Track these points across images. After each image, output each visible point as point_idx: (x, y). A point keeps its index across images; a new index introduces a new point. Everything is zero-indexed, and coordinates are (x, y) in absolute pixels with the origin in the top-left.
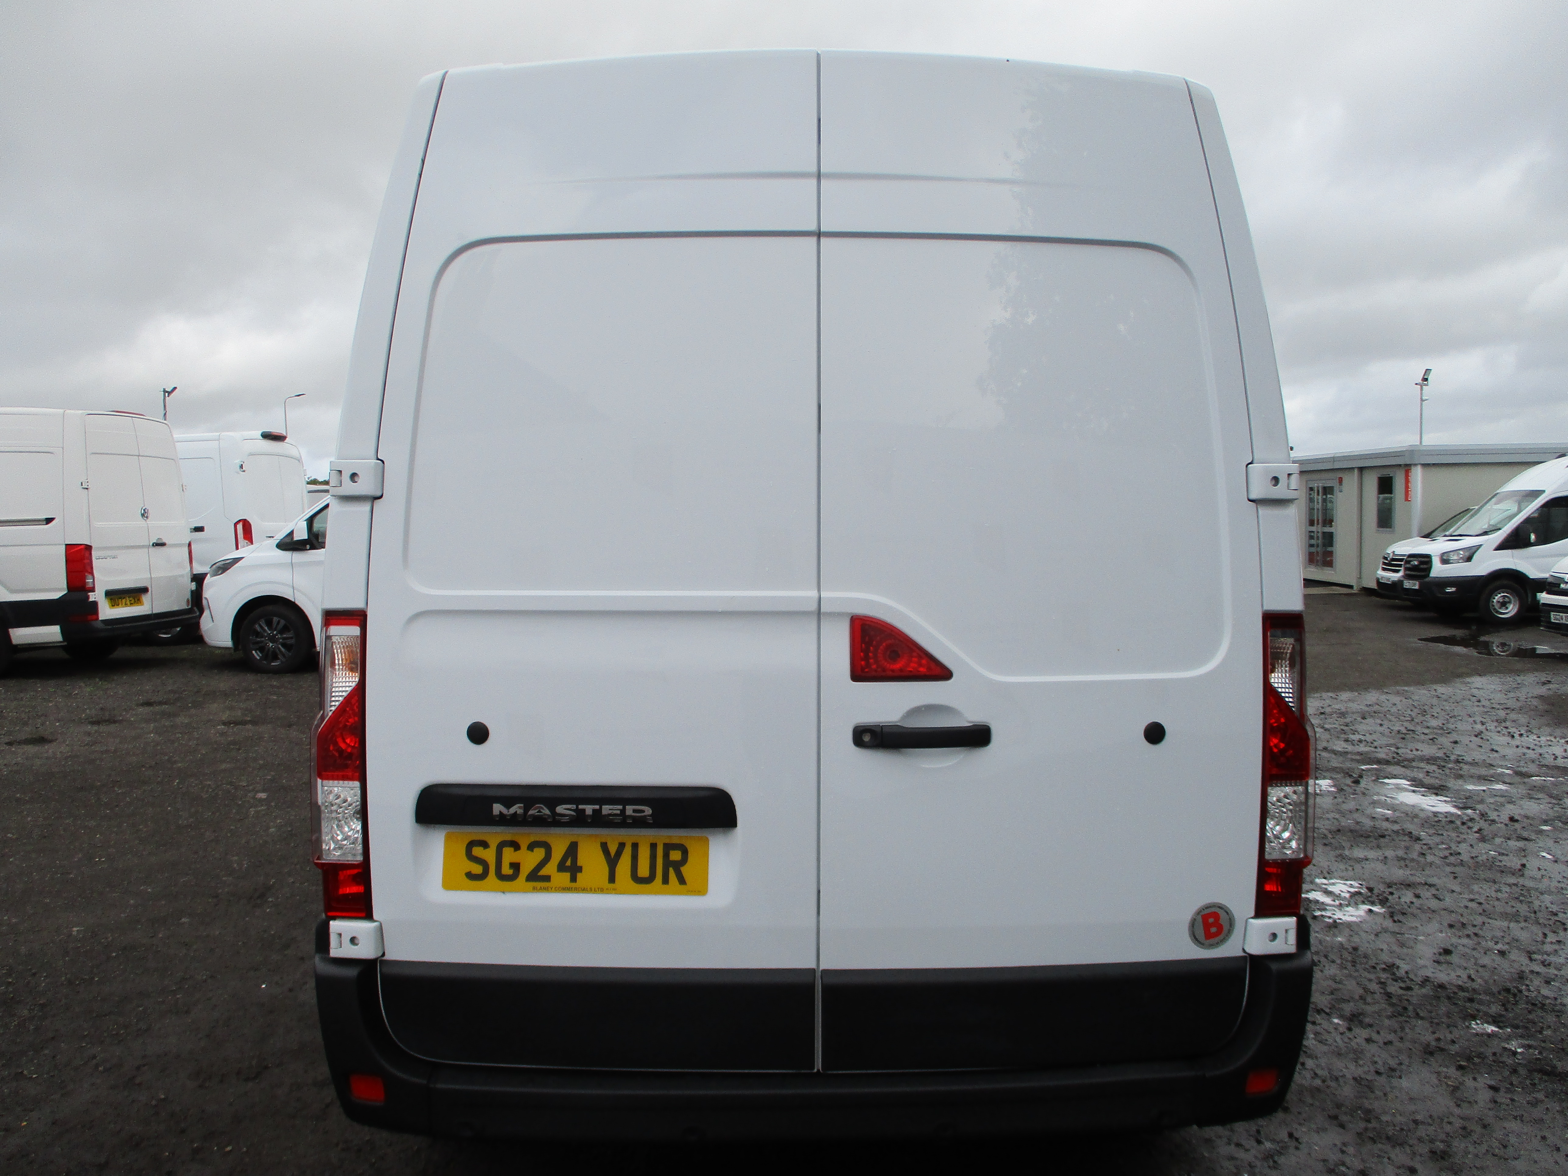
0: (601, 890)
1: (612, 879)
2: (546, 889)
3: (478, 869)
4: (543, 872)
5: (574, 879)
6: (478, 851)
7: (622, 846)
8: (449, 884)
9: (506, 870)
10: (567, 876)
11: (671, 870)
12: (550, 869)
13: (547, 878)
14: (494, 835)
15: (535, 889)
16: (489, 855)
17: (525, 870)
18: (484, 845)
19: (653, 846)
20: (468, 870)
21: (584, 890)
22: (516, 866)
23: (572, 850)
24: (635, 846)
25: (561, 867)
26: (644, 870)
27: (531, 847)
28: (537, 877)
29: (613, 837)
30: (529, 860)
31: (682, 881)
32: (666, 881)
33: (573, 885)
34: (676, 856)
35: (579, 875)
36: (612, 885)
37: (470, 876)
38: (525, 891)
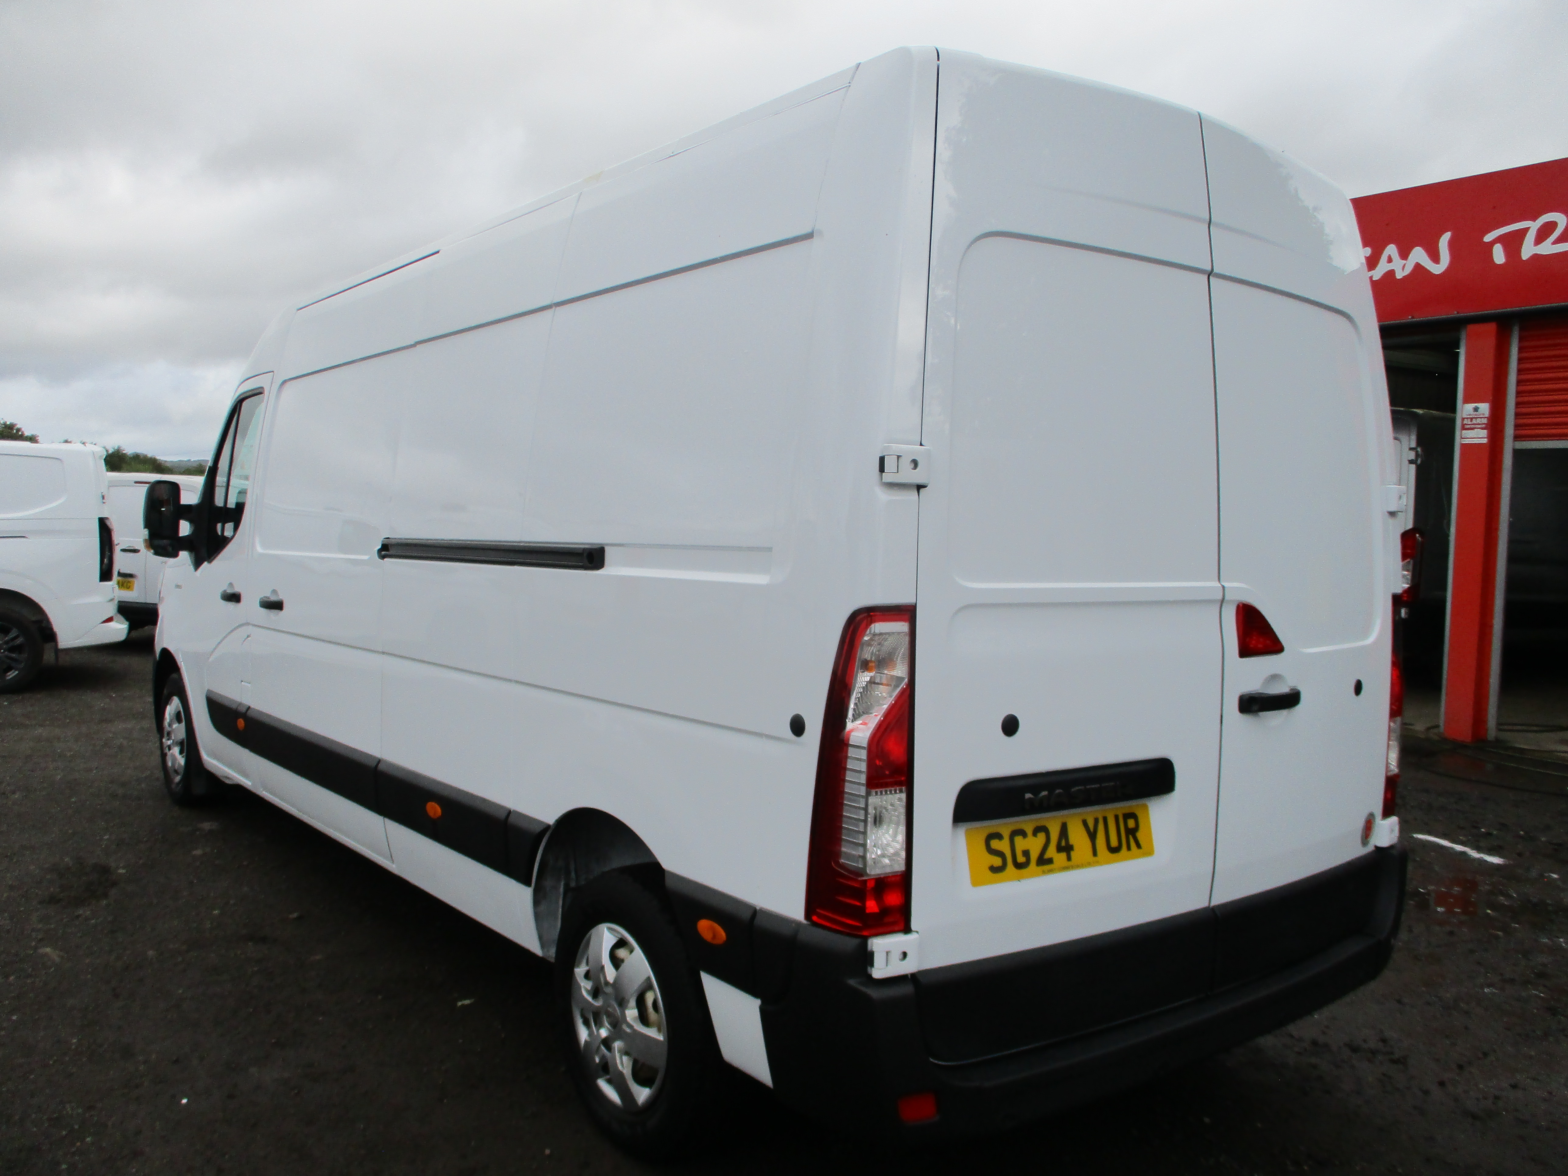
0: (1089, 864)
1: (1095, 853)
2: (1051, 871)
3: (997, 861)
4: (1047, 856)
5: (1069, 858)
6: (995, 844)
7: (1096, 821)
8: (976, 882)
9: (1021, 859)
10: (1063, 855)
11: (1131, 837)
12: (1051, 852)
13: (1050, 861)
14: (1004, 826)
15: (1044, 873)
16: (1003, 846)
17: (1034, 856)
18: (999, 836)
19: (1117, 818)
20: (990, 865)
21: (1078, 866)
22: (1026, 853)
23: (1064, 832)
24: (1105, 820)
25: (1060, 849)
26: (1114, 843)
27: (1035, 832)
28: (1043, 861)
29: (1091, 813)
30: (1034, 844)
31: (1139, 846)
32: (1129, 848)
33: (1070, 863)
34: (1131, 823)
35: (1073, 854)
36: (1095, 859)
37: (994, 870)
38: (1037, 875)
